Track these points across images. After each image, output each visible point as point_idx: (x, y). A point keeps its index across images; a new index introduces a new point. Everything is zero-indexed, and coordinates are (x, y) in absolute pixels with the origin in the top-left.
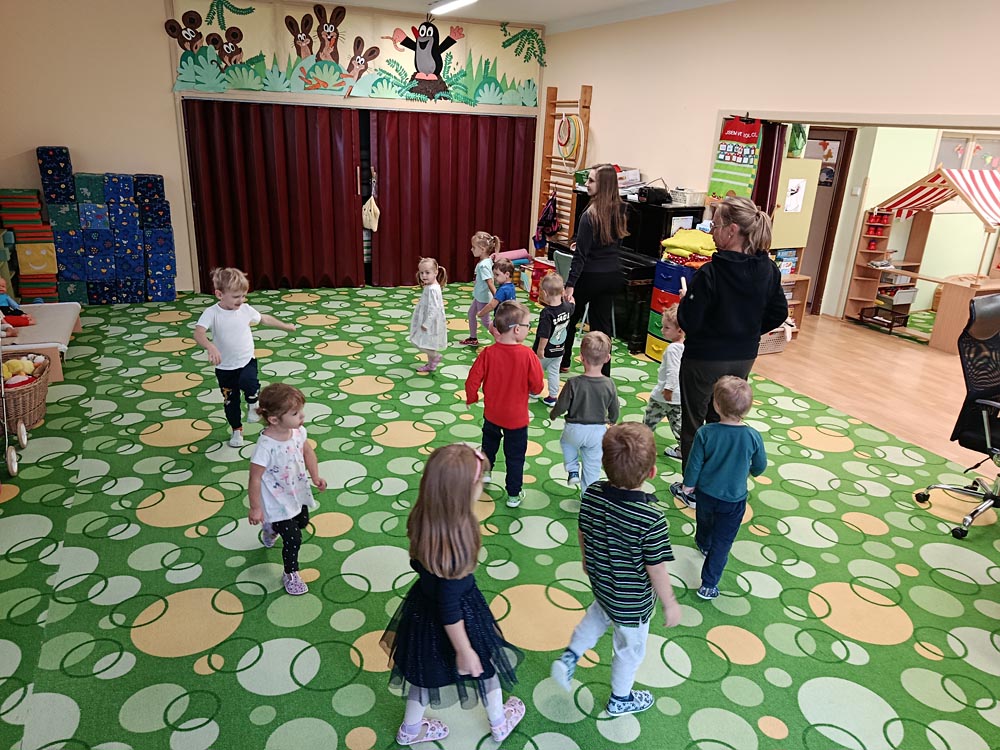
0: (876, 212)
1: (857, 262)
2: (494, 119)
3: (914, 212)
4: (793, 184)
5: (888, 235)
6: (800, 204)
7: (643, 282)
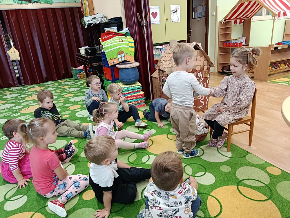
0: (223, 21)
1: (219, 47)
2: (63, 10)
3: (243, 21)
4: (173, 7)
5: (231, 31)
6: (179, 18)
7: (97, 64)
